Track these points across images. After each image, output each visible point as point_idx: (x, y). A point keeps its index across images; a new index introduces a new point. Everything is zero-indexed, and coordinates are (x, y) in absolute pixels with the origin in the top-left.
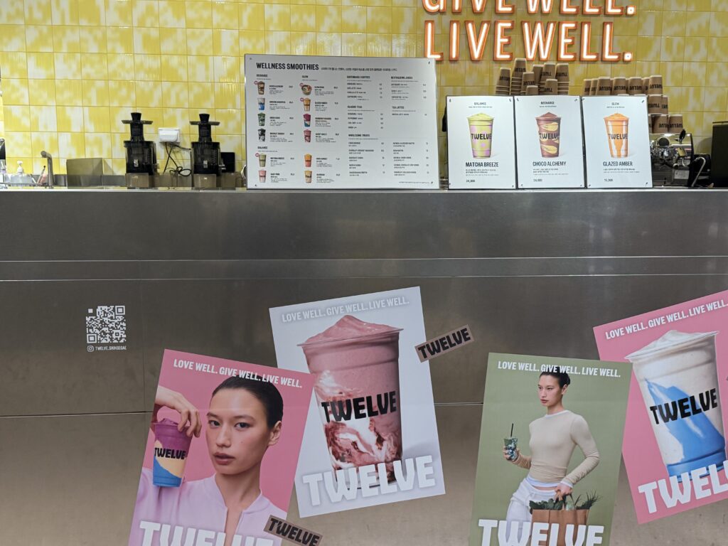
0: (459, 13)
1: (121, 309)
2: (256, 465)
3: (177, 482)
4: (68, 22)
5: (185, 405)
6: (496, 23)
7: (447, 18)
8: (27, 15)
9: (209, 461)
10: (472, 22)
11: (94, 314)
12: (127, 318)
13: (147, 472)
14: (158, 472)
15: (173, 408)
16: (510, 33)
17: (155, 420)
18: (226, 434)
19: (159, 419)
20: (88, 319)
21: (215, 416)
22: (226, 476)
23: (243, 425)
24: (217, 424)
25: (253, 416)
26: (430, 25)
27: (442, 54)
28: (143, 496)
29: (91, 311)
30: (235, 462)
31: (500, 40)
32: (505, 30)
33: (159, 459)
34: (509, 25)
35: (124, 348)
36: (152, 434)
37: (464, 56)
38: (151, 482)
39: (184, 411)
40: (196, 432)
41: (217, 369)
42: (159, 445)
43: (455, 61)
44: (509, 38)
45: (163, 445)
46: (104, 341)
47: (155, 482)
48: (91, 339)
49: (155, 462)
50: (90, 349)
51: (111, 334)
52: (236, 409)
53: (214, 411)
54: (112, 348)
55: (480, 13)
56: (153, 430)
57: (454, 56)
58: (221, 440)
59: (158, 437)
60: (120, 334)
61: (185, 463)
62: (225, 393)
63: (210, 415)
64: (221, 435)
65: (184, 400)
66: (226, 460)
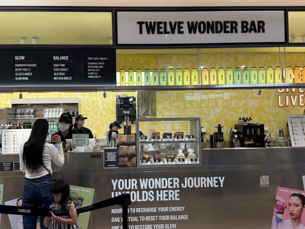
0: (288, 92)
1: (268, 176)
2: (300, 216)
3: (281, 220)
4: (176, 100)
5: (283, 201)
6: (299, 95)
7: (285, 94)
8: (164, 98)
9: (289, 215)
10: (292, 95)
11: (262, 178)
12: (269, 179)
13: (274, 218)
14: (277, 217)
15: (280, 201)
16: (304, 98)
17: (276, 204)
18: (293, 208)
19: (277, 204)
20: (260, 179)
21: (290, 203)
22: (293, 219)
23: (297, 206)
24: (290, 205)
25: (299, 203)
26: (280, 96)
27: (284, 104)
28: (273, 224)
29: (261, 177)
30: (295, 215)
31: (301, 100)
32: (302, 97)
33: (277, 214)
34: (303, 96)
35: (269, 186)
36: (275, 208)
37: (290, 105)
38: (275, 220)
39: (283, 202)
40: (285, 207)
41: (290, 191)
42: (277, 211)
43: (288, 106)
44: (303, 99)
45: (278, 210)
46: (264, 184)
47: (276, 220)
48: (261, 184)
49: (276, 215)
50: (261, 186)
51: (265, 183)
52: (295, 202)
53: (290, 202)
54: (266, 186)
55: (294, 92)
56: (275, 206)
57: (287, 105)
58: (292, 209)
59: (277, 209)
60: (268, 183)
61: (283, 216)
62: (292, 197)
63: (289, 203)
64: (292, 208)
65: (282, 199)
66: (293, 215)
